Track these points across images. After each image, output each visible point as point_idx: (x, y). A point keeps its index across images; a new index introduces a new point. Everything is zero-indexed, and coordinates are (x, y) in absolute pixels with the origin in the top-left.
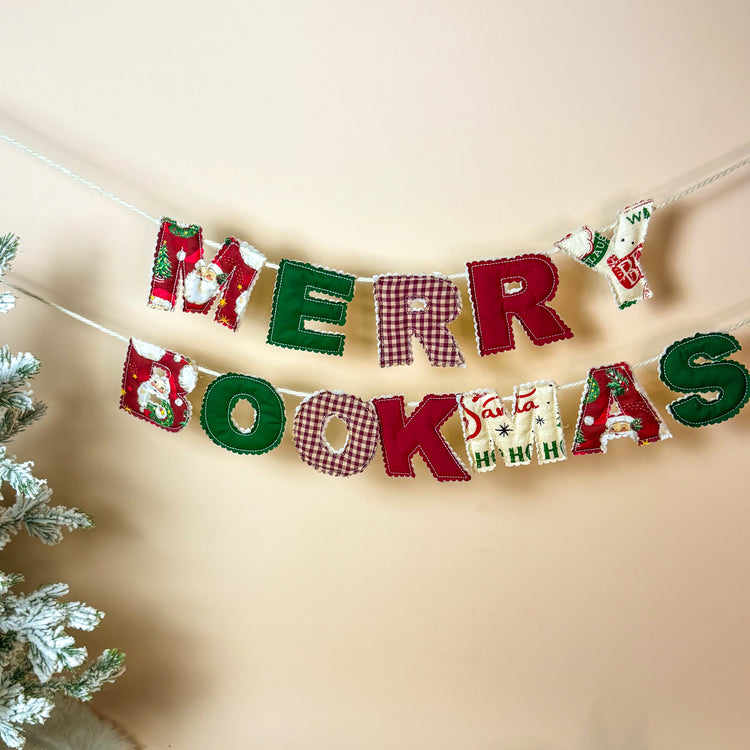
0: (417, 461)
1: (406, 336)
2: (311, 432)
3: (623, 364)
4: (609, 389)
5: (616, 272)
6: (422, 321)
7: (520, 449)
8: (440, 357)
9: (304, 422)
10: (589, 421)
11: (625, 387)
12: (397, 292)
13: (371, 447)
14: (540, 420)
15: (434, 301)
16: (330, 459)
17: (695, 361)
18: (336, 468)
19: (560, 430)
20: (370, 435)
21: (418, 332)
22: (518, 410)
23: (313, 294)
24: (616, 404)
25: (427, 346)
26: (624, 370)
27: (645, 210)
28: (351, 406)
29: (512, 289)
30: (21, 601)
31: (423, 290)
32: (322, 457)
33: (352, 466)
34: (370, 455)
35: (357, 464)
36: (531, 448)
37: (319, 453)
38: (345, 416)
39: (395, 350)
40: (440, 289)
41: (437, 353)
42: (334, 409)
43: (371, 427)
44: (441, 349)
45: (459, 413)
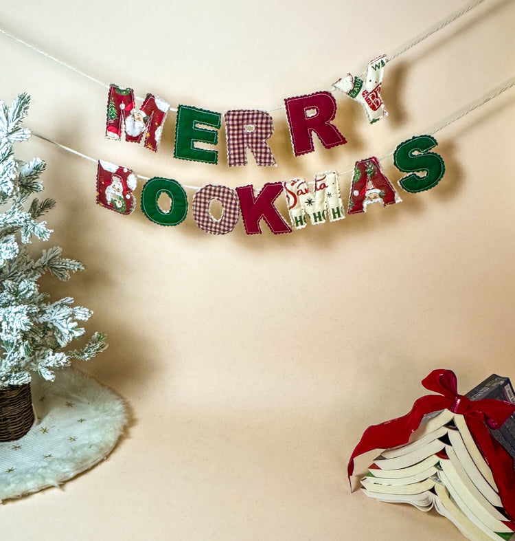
0: (262, 224)
1: (243, 148)
2: (202, 210)
3: (373, 157)
4: (366, 173)
5: (367, 100)
6: (252, 138)
7: (319, 213)
8: (263, 160)
9: (198, 204)
10: (356, 193)
11: (375, 172)
12: (238, 120)
13: (236, 217)
14: (329, 195)
15: (259, 126)
16: (214, 225)
17: (413, 154)
18: (217, 230)
19: (340, 200)
20: (235, 209)
21: (250, 145)
22: (316, 189)
23: (198, 126)
24: (370, 182)
25: (255, 154)
26: (374, 161)
27: (382, 61)
28: (224, 192)
30: (49, 306)
31: (253, 119)
32: (209, 224)
33: (226, 229)
34: (236, 221)
35: (229, 227)
36: (325, 212)
37: (208, 222)
38: (221, 199)
39: (237, 156)
40: (262, 118)
41: (261, 158)
42: (214, 195)
43: (236, 204)
44: (263, 155)
45: (284, 193)
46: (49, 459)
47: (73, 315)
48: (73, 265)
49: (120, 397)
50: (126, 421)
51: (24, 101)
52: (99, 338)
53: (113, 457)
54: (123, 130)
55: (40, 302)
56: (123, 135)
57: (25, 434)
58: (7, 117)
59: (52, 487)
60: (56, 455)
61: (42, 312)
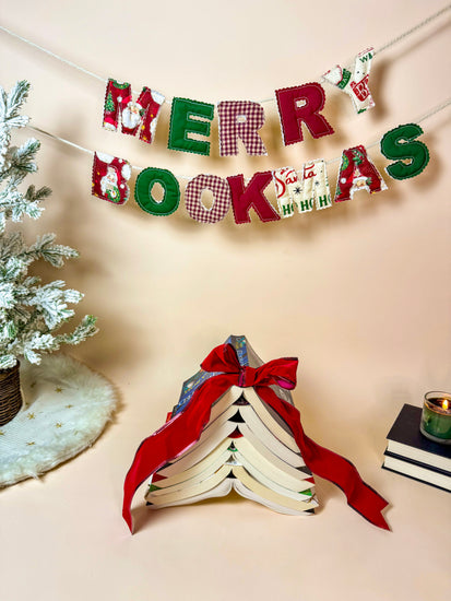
0: (252, 212)
1: (235, 138)
2: (194, 199)
3: (361, 146)
4: (354, 161)
5: (355, 91)
6: (244, 128)
7: (306, 201)
8: (253, 150)
9: (190, 194)
10: (344, 181)
11: (362, 160)
12: (230, 110)
13: (227, 205)
14: (317, 183)
15: (251, 116)
16: (205, 214)
17: (399, 142)
18: (208, 219)
19: (328, 188)
20: (226, 198)
21: (242, 135)
22: (305, 178)
23: (191, 117)
24: (357, 170)
25: (246, 144)
26: (361, 149)
27: (370, 54)
28: (215, 182)
29: (301, 104)
30: (39, 289)
31: (244, 110)
32: (201, 214)
33: (217, 217)
34: (226, 209)
35: (219, 215)
36: (312, 201)
37: (199, 211)
38: (212, 188)
39: (229, 146)
40: (254, 109)
41: (251, 148)
42: (206, 185)
43: (226, 193)
44: (254, 145)
45: (273, 182)
46: (32, 447)
47: (63, 298)
48: (67, 251)
49: (110, 382)
50: (114, 406)
51: (23, 89)
52: (90, 321)
53: (99, 444)
54: (120, 122)
55: (31, 285)
56: (120, 126)
57: (11, 420)
58: (6, 103)
59: (32, 478)
60: (39, 442)
61: (32, 295)
